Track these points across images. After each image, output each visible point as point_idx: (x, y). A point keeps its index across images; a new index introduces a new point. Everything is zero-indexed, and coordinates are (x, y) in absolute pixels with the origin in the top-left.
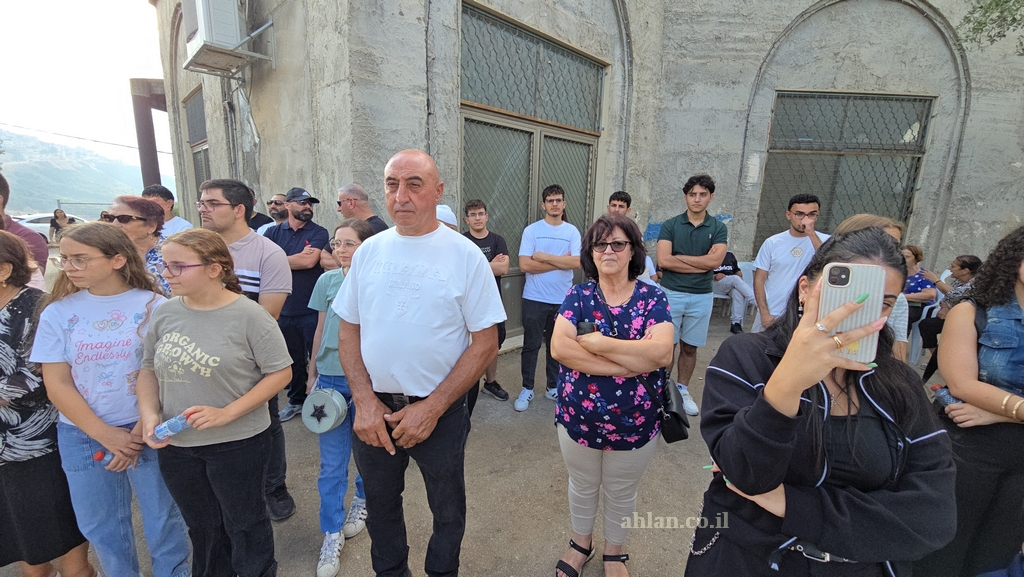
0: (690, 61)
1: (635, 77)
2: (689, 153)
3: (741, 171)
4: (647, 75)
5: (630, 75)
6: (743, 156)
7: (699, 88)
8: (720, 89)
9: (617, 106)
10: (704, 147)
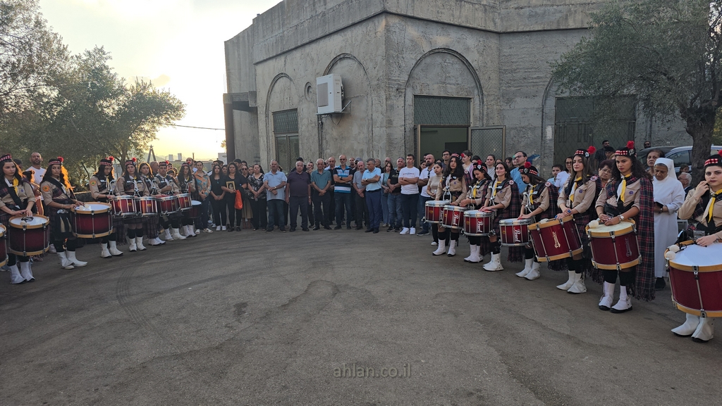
0: (513, 89)
1: (485, 100)
2: (516, 128)
3: (542, 133)
4: (492, 98)
5: (482, 99)
6: (542, 127)
7: (518, 99)
8: (528, 99)
9: (477, 112)
10: (523, 125)
